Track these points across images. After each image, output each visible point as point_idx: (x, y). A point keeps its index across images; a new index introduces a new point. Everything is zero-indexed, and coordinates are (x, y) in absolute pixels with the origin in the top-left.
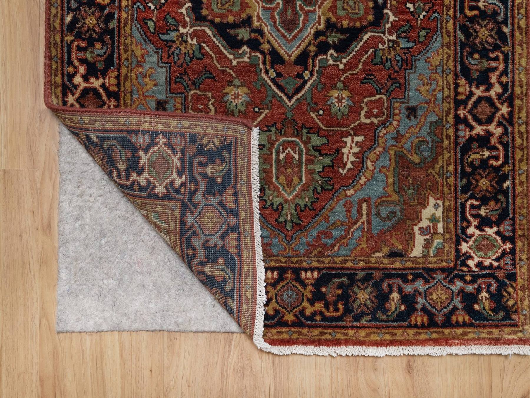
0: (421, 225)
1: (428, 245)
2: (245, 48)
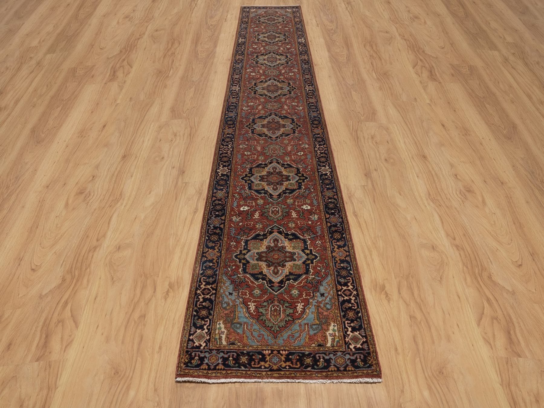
0: (329, 332)
1: (333, 340)
2: (260, 280)
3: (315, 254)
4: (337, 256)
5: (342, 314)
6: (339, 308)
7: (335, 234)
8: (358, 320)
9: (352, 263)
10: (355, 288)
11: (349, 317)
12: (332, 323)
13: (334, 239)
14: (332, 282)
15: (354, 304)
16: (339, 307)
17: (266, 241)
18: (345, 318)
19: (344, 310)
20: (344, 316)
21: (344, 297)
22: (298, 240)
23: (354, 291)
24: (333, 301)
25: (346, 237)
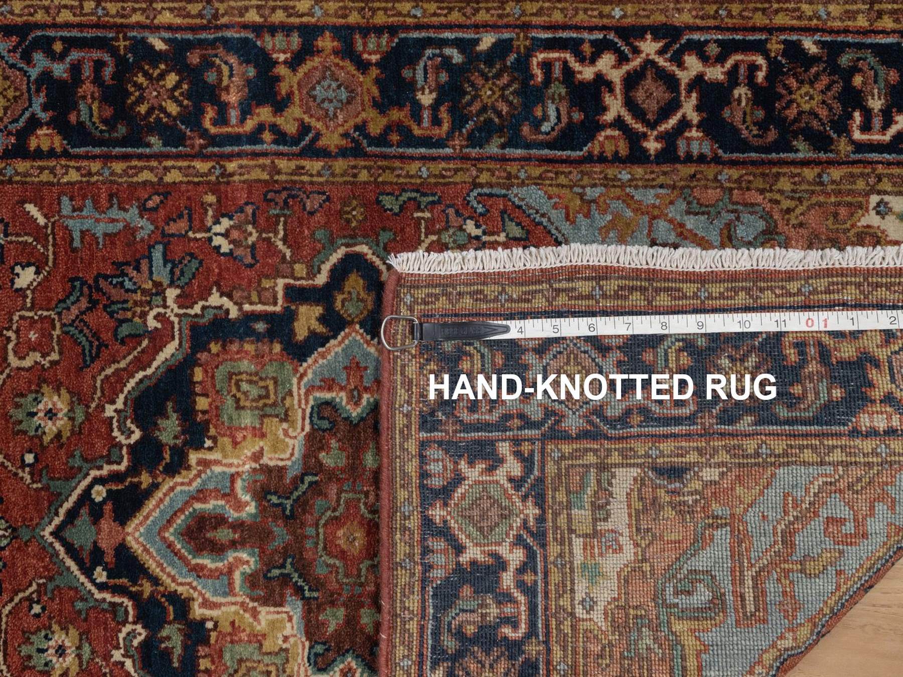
3: (326, 268)
4: (345, 121)
5: (803, 150)
6: (762, 163)
7: (143, 109)
8: (845, 60)
9: (407, 28)
10: (611, 36)
11: (823, 113)
12: (863, 222)
13: (193, 118)
14: (562, 180)
15: (736, 66)
16: (754, 163)
17: (206, 604)
18: (831, 141)
19: (772, 135)
20: (821, 142)
21: (684, 124)
22: (198, 374)
23: (636, 51)
24: (713, 194)
25: (170, 28)
